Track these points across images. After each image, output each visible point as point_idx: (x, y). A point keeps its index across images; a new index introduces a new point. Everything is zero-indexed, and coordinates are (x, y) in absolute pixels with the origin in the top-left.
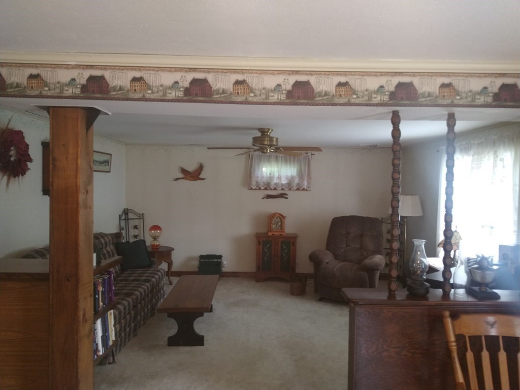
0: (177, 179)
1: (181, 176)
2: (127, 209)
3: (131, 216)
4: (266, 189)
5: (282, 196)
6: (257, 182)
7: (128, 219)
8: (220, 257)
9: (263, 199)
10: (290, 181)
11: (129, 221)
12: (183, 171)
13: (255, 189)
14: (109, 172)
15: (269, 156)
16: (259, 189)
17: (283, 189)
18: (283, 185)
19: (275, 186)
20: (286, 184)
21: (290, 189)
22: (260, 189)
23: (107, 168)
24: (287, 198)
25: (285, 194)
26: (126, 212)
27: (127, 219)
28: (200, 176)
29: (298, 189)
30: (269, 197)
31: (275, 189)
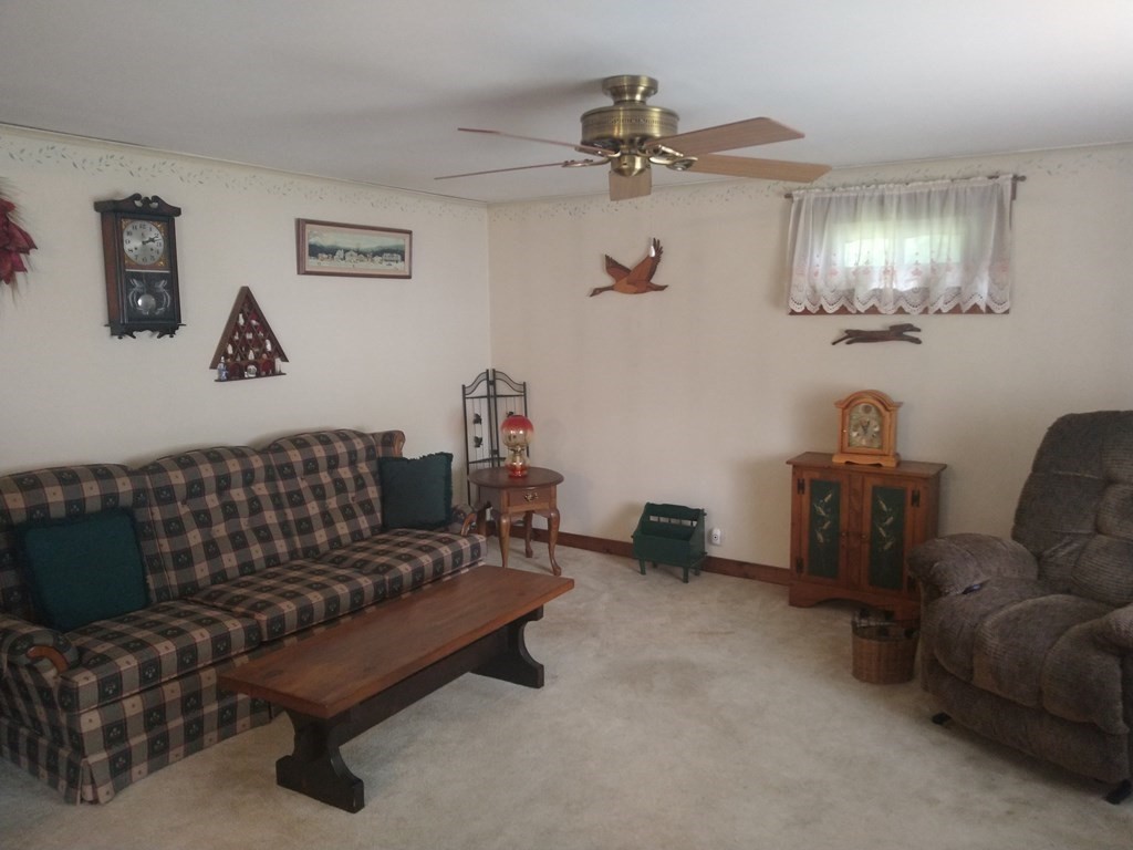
0: (596, 292)
1: (607, 281)
2: (494, 370)
3: (502, 388)
4: (843, 311)
5: (899, 333)
6: (814, 290)
7: (496, 396)
8: (698, 515)
9: (834, 344)
10: (928, 280)
11: (499, 400)
12: (612, 266)
13: (806, 312)
14: (409, 277)
15: (856, 199)
16: (818, 313)
17: (901, 311)
18: (899, 296)
19: (873, 302)
20: (914, 291)
21: (926, 311)
22: (822, 311)
23: (401, 267)
24: (917, 341)
25: (911, 328)
26: (492, 378)
27: (492, 397)
28: (656, 280)
29: (956, 310)
30: (855, 337)
31: (873, 311)
